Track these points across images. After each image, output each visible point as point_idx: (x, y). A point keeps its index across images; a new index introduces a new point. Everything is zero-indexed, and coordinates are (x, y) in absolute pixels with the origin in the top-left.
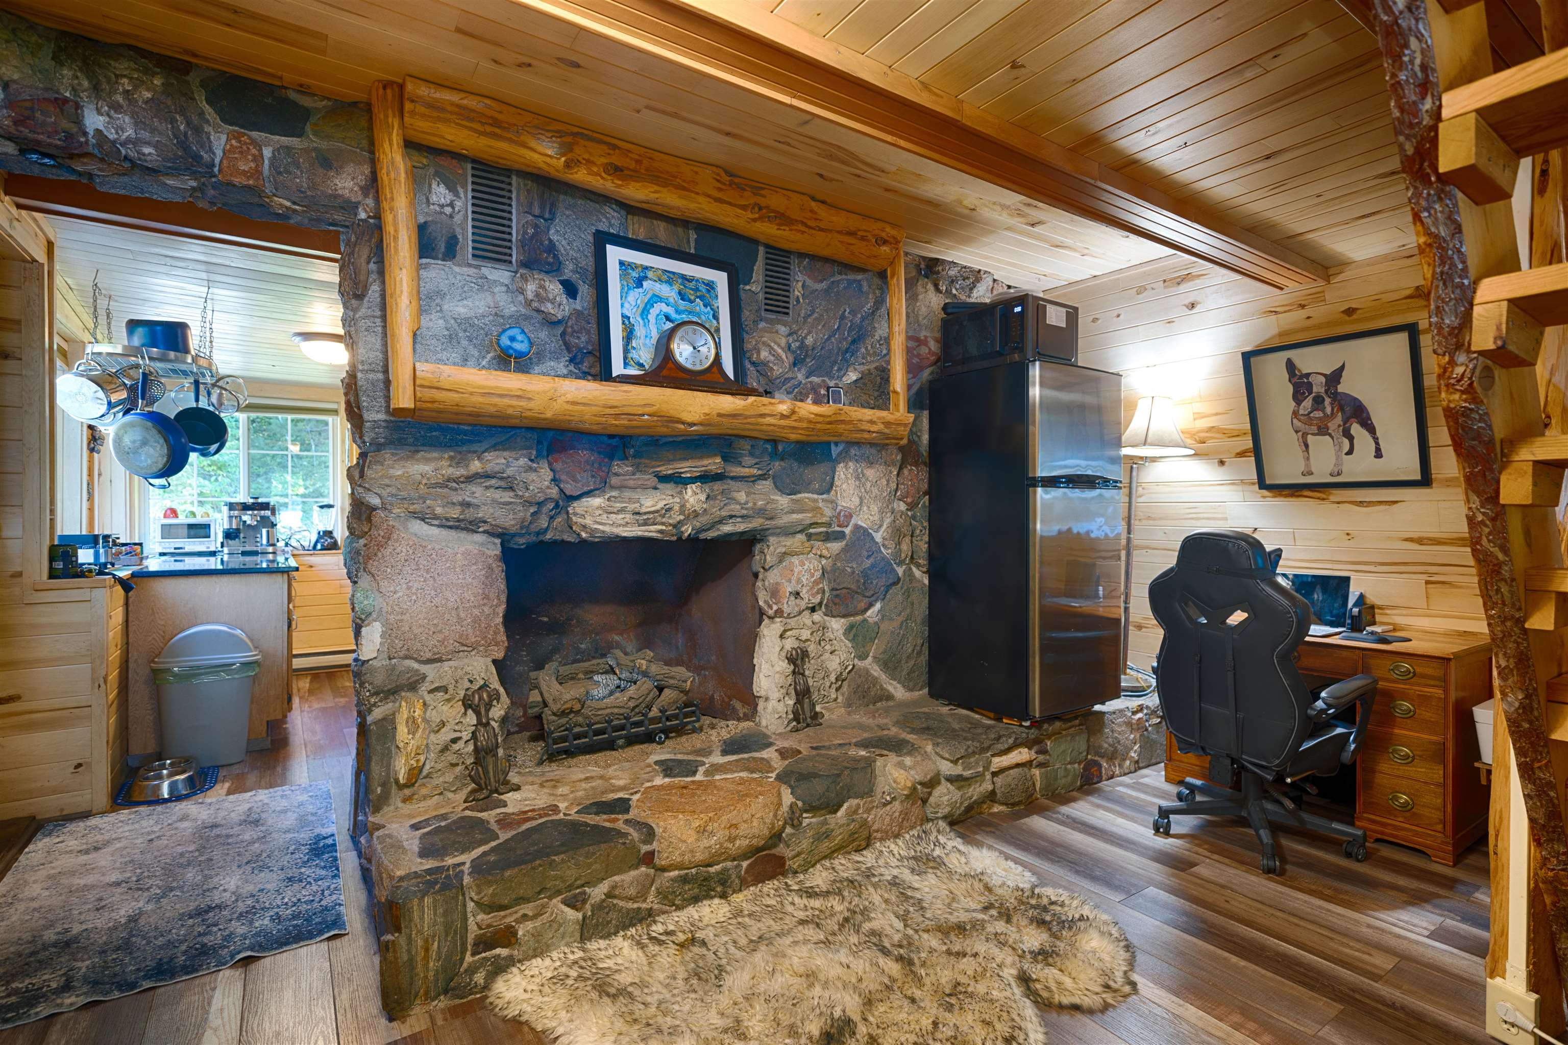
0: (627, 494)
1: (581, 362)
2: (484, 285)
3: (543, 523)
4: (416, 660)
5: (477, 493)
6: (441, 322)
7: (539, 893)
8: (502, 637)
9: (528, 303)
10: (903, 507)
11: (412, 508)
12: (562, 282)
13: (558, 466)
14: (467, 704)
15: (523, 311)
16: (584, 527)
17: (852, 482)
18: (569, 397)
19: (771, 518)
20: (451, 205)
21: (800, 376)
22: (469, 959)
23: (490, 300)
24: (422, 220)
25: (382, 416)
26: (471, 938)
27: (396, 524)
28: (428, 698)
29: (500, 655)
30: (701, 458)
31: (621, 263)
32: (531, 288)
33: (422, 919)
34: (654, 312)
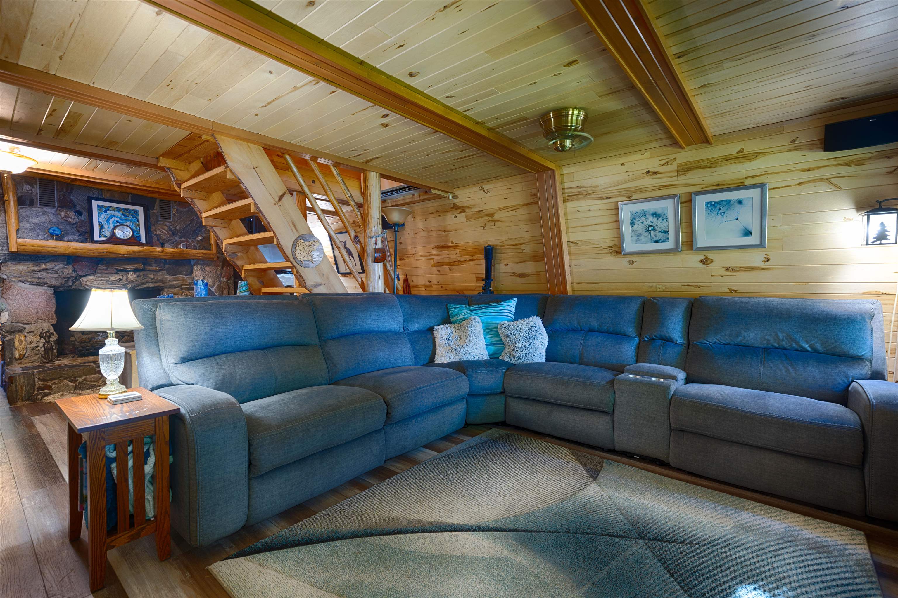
0: (104, 275)
1: (85, 235)
2: (45, 213)
3: (70, 283)
4: (22, 323)
5: (44, 274)
6: (28, 225)
7: (60, 377)
8: (55, 317)
9: (62, 218)
10: (225, 280)
11: (19, 279)
12: (75, 212)
13: (76, 267)
14: (41, 336)
15: (60, 220)
16: (87, 285)
17: (200, 272)
18: (74, 247)
19: (165, 283)
20: (31, 190)
21: (176, 238)
22: (36, 392)
23: (47, 218)
24: (20, 195)
25: (6, 252)
26: (36, 387)
27: (13, 284)
28: (27, 335)
29: (54, 323)
30: (134, 264)
31: (98, 206)
32: (63, 214)
33: (20, 380)
34: (111, 221)
